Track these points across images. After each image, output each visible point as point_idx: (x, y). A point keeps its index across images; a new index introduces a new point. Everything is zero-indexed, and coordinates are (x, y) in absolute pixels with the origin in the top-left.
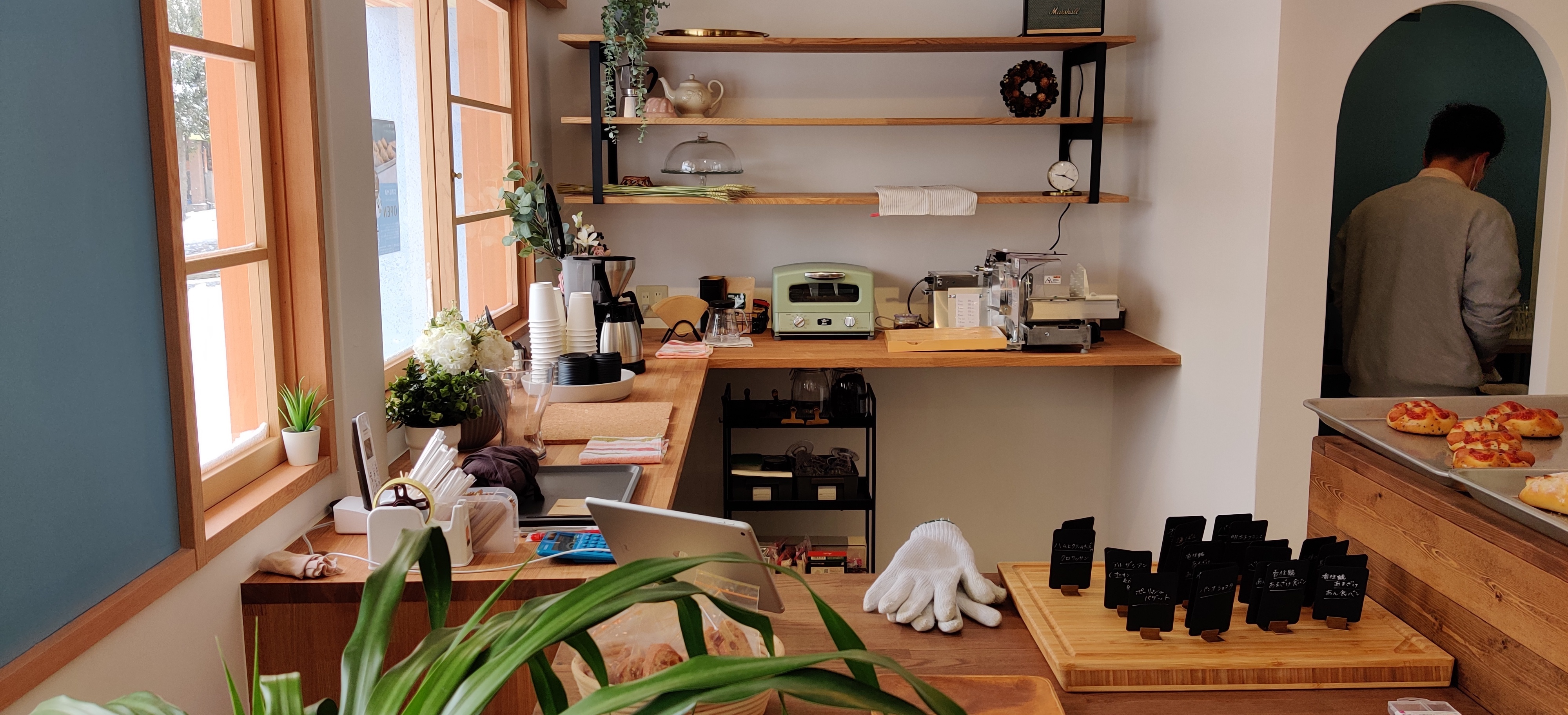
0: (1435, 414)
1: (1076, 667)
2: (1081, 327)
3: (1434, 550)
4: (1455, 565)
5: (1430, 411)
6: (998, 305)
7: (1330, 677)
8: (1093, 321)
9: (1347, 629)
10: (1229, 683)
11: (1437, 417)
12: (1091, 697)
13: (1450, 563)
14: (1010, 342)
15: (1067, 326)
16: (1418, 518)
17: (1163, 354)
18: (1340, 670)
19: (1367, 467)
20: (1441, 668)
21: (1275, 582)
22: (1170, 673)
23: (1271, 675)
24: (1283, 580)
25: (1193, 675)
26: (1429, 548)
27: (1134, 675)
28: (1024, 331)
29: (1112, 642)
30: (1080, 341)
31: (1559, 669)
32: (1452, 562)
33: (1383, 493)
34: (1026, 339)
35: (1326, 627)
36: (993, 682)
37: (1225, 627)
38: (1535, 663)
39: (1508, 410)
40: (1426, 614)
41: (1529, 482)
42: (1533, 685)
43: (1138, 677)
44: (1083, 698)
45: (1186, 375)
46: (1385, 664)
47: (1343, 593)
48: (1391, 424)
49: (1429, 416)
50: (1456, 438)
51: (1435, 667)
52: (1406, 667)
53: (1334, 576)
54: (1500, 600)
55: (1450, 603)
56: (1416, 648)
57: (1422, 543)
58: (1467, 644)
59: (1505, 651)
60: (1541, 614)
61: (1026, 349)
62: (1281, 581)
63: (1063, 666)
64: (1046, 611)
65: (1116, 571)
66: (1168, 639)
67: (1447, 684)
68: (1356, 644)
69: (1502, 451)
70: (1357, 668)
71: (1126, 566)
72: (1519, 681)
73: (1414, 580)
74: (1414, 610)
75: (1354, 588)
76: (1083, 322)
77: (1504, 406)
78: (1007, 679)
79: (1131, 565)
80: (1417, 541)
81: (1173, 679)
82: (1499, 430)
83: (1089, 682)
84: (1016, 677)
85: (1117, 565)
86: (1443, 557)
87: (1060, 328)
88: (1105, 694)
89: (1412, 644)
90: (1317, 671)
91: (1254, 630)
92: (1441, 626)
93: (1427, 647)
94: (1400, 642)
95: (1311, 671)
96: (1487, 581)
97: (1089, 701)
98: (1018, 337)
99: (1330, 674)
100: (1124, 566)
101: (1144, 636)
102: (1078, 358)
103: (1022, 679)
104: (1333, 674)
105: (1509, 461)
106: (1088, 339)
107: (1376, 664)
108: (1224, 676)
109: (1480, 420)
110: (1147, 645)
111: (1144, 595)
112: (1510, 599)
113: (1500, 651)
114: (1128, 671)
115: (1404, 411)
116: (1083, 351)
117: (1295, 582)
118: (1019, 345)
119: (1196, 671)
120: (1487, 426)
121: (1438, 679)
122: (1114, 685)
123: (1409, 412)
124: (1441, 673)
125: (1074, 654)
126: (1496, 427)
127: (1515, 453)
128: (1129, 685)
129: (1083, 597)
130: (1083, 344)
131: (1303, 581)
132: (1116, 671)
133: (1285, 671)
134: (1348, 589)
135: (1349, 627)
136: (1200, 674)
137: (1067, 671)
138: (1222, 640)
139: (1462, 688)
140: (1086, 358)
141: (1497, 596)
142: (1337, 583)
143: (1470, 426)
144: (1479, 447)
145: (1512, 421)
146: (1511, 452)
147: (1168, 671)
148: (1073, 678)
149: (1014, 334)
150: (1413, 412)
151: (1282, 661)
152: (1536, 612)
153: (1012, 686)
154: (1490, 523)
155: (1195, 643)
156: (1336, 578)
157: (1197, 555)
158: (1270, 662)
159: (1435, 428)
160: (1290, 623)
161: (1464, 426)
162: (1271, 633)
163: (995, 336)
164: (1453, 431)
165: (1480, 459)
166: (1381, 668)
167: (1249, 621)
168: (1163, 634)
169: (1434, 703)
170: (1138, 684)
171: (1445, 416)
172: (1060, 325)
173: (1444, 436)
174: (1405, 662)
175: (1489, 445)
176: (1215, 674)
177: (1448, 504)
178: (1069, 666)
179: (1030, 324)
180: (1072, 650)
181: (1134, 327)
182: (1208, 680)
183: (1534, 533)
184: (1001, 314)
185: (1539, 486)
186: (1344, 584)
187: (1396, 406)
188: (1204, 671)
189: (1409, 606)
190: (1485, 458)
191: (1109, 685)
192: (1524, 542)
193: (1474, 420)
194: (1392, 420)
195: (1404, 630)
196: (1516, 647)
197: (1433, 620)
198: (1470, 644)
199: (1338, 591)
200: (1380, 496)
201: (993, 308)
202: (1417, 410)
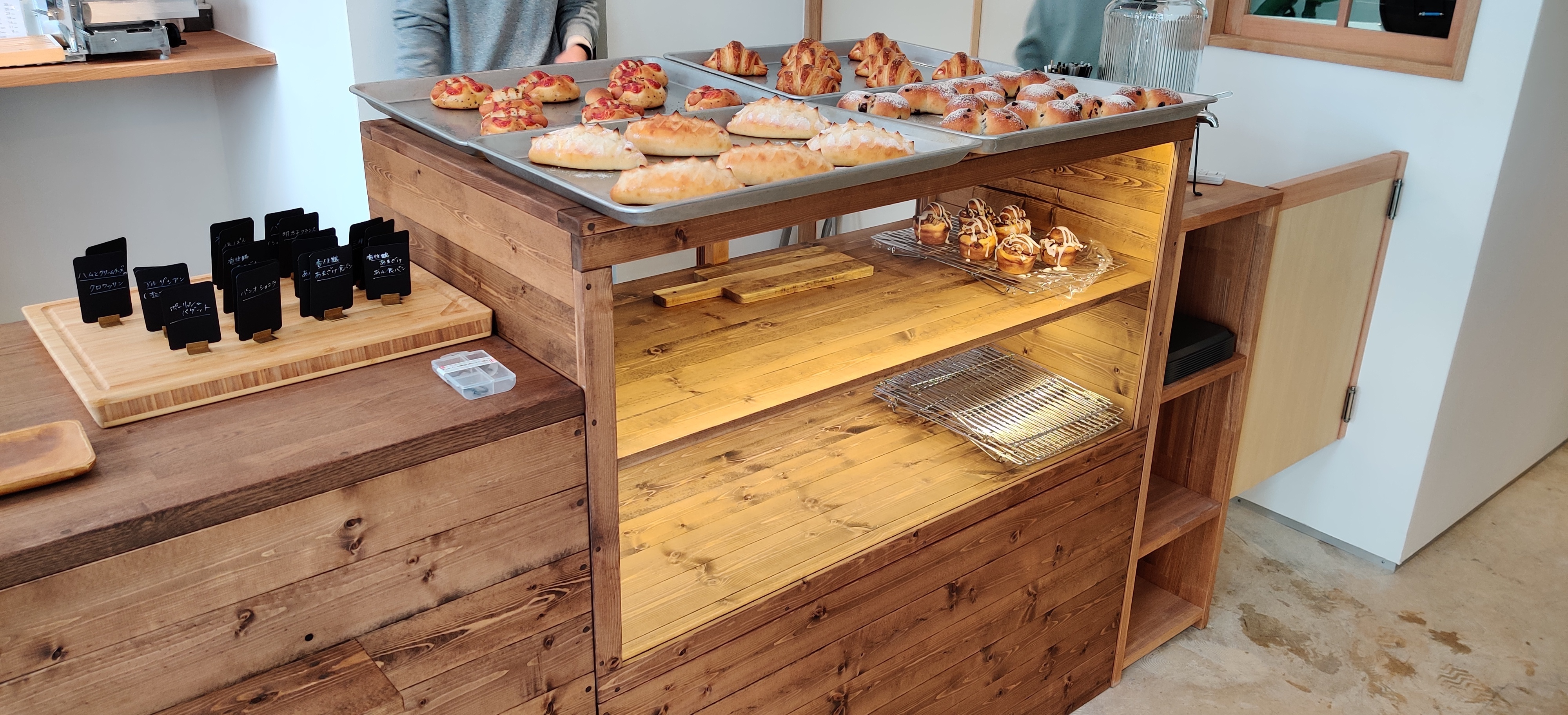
0: (470, 88)
1: (111, 401)
2: (154, 30)
3: (465, 216)
4: (482, 226)
5: (466, 85)
6: (45, 9)
7: (382, 351)
8: (168, 22)
9: (401, 303)
10: (283, 379)
11: (473, 91)
12: (133, 427)
13: (478, 225)
14: (68, 52)
15: (138, 29)
16: (449, 188)
17: (257, 54)
18: (391, 343)
19: (406, 146)
20: (481, 322)
21: (320, 271)
22: (219, 382)
23: (324, 362)
24: (329, 268)
25: (244, 379)
26: (461, 214)
27: (179, 394)
28: (84, 38)
29: (155, 366)
30: (156, 46)
31: (560, 301)
32: (479, 224)
33: (421, 170)
34: (88, 47)
35: (381, 305)
36: (9, 440)
37: (276, 324)
38: (545, 300)
39: (535, 79)
40: (467, 276)
41: (534, 141)
42: (546, 319)
43: (184, 395)
44: (124, 430)
45: (285, 75)
46: (432, 328)
47: (390, 270)
48: (434, 102)
49: (465, 90)
50: (487, 110)
51: (477, 322)
52: (451, 327)
53: (378, 256)
54: (516, 252)
55: (483, 262)
56: (461, 308)
57: (456, 211)
58: (499, 296)
59: (524, 295)
60: (543, 257)
61: (92, 59)
62: (326, 269)
63: (94, 403)
64: (79, 349)
65: (151, 291)
66: (219, 350)
67: (488, 334)
68: (407, 315)
69: (520, 117)
70: (406, 338)
71: (161, 284)
72: (537, 318)
73: (455, 246)
74: (460, 274)
75: (398, 264)
76: (158, 23)
77: (532, 75)
78: (26, 432)
79: (166, 281)
80: (452, 210)
81: (223, 387)
82: (523, 98)
83: (129, 412)
84: (37, 429)
85: (150, 284)
86: (472, 221)
87: (129, 31)
88: (148, 421)
89: (458, 305)
90: (370, 349)
91: (311, 322)
92: (479, 284)
93: (470, 305)
94: (447, 306)
95: (363, 349)
96: (505, 236)
97: (129, 432)
98: (78, 46)
99: (382, 348)
100: (158, 284)
101: (191, 352)
102: (157, 66)
103: (45, 428)
104: (386, 347)
105: (524, 125)
106: (165, 43)
107: (424, 329)
108: (277, 373)
109: (506, 90)
110: (194, 360)
111: (179, 311)
112: (522, 249)
113: (522, 296)
114: (172, 391)
115: (444, 88)
116: (162, 57)
117: (341, 268)
118: (82, 56)
119: (247, 374)
120: (512, 95)
121: (481, 332)
122: (158, 408)
123: (448, 89)
124: (482, 325)
125: (108, 387)
126: (520, 95)
127: (530, 117)
128: (175, 404)
129: (126, 325)
130: (161, 49)
131: (349, 266)
132: (158, 394)
133: (338, 354)
134: (394, 266)
135: (402, 301)
136: (251, 377)
137: (99, 408)
138: (275, 338)
139: (501, 335)
140: (166, 64)
141: (513, 249)
142: (383, 262)
143: (498, 96)
144: (501, 115)
145: (538, 88)
146: (527, 117)
147: (217, 381)
148: (108, 412)
149: (72, 42)
150: (451, 89)
151: (334, 346)
152: (539, 257)
153: (33, 439)
154: (501, 183)
155: (247, 347)
156: (380, 258)
157: (241, 259)
158: (322, 349)
159: (472, 101)
160: (344, 309)
161: (493, 97)
162: (326, 322)
163: (50, 46)
164: (485, 102)
165: (500, 126)
166: (428, 332)
167: (304, 314)
168: (211, 346)
169: (472, 353)
170: (186, 401)
171: (480, 90)
172: (129, 29)
173: (477, 109)
174: (449, 323)
175: (510, 112)
176: (268, 374)
177: (470, 172)
178: (100, 401)
179: (89, 29)
180: (106, 385)
181: (223, 25)
182: (261, 380)
183: (534, 187)
184: (51, 18)
185: (541, 144)
186: (388, 261)
187: (438, 84)
188: (255, 373)
189: (455, 271)
190: (505, 124)
191: (153, 410)
192: (524, 196)
193: (501, 90)
194: (435, 98)
195: (452, 292)
196: (531, 290)
197: (473, 279)
198: (502, 295)
199: (385, 269)
200: (419, 172)
201: (40, 11)
202: (455, 86)
